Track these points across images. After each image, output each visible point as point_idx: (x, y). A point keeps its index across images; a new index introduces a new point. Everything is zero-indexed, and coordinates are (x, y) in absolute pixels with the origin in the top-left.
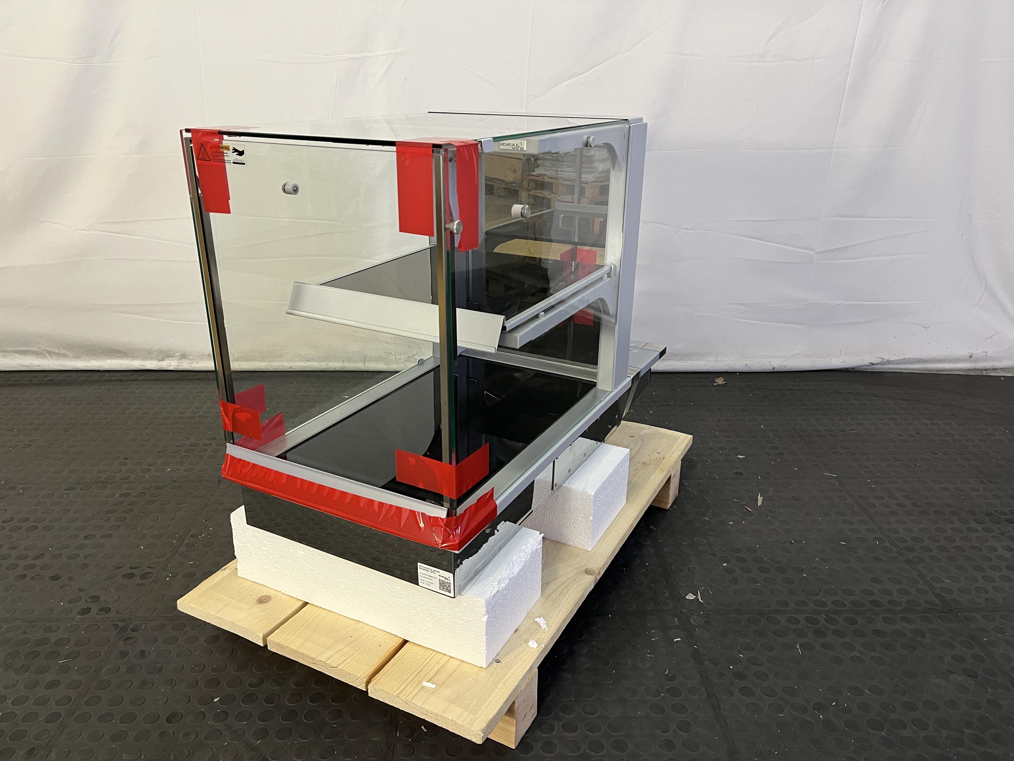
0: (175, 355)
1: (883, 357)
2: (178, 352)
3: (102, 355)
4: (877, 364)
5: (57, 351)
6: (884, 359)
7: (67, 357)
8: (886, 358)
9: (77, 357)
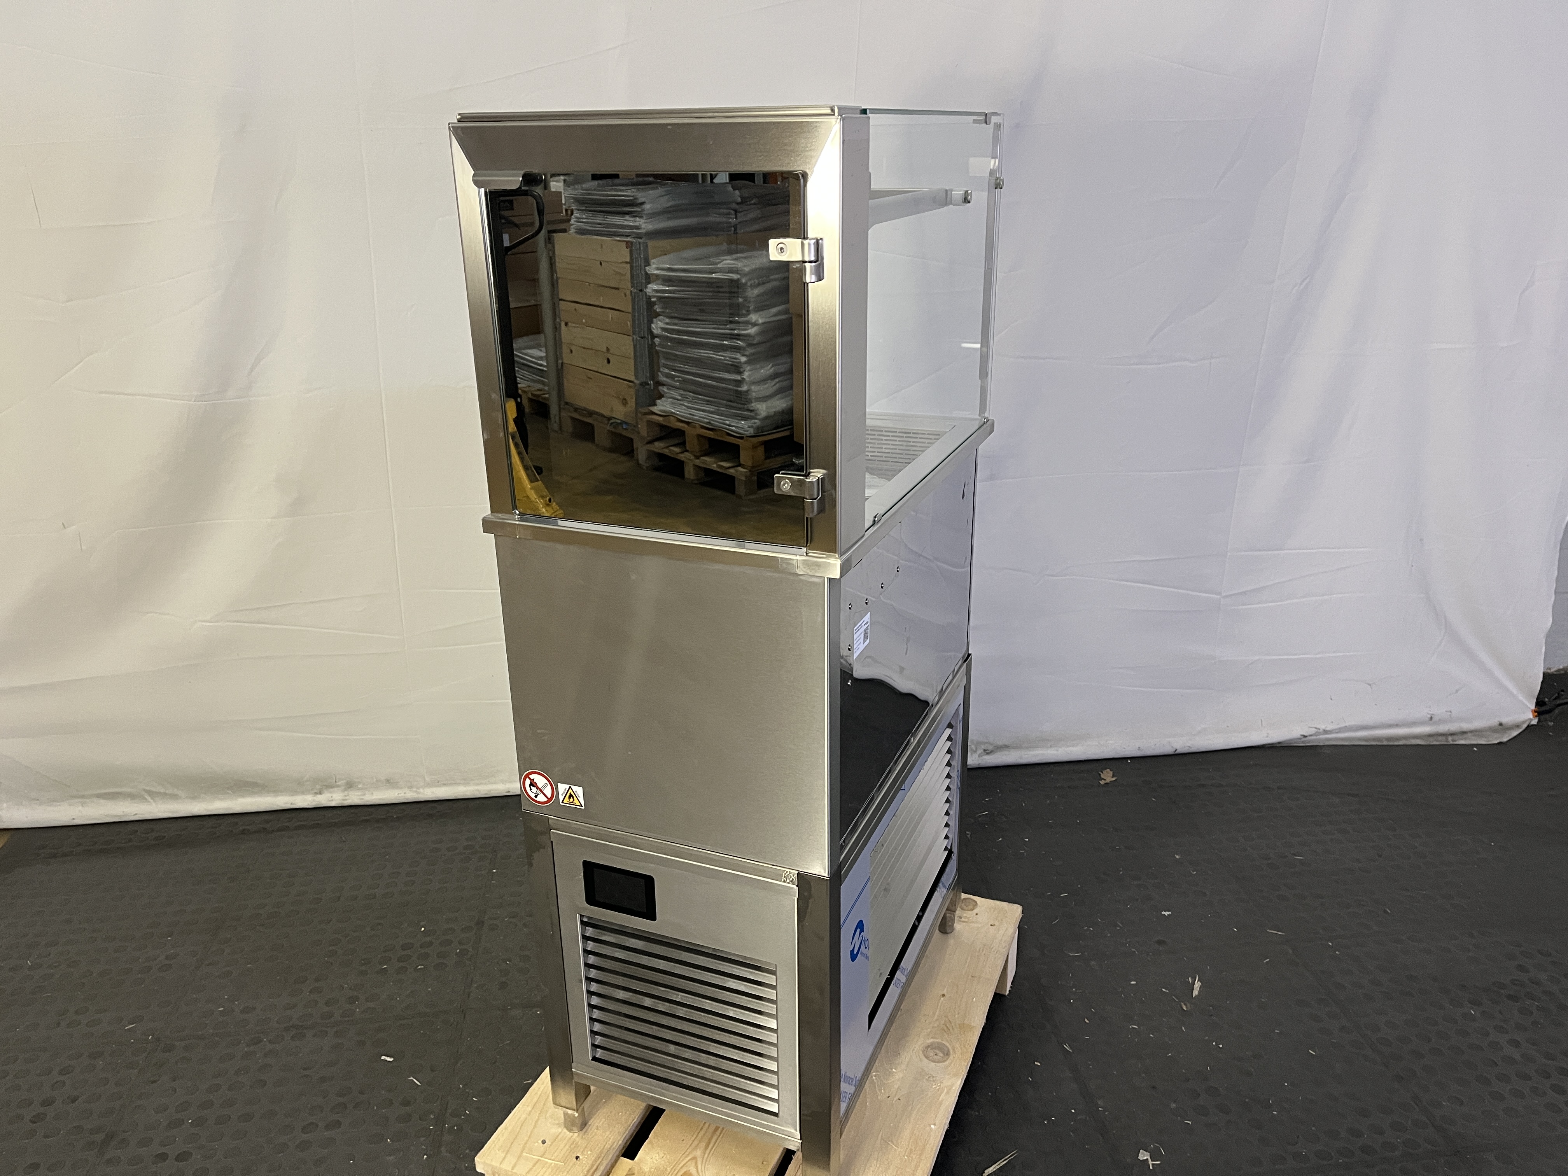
0: (337, 783)
1: (1318, 727)
2: (342, 780)
3: (228, 791)
4: (1311, 736)
5: (162, 791)
6: (1319, 729)
7: (177, 799)
8: (1322, 727)
9: (194, 798)
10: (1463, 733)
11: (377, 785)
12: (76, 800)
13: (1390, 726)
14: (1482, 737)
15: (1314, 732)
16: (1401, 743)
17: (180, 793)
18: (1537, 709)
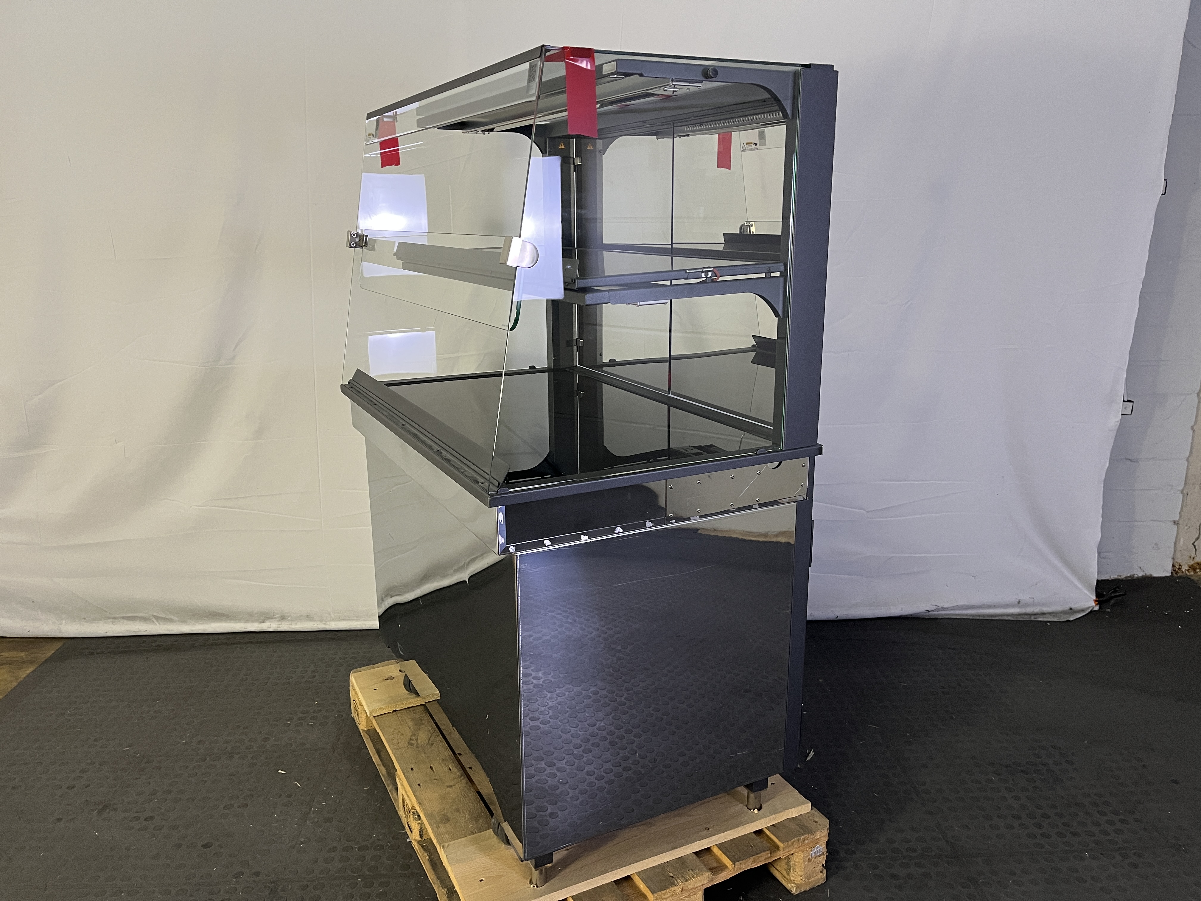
10: (1043, 614)
11: (300, 618)
12: (109, 620)
13: (990, 607)
14: (1056, 617)
15: (935, 609)
16: (997, 618)
17: (175, 618)
18: (1097, 599)
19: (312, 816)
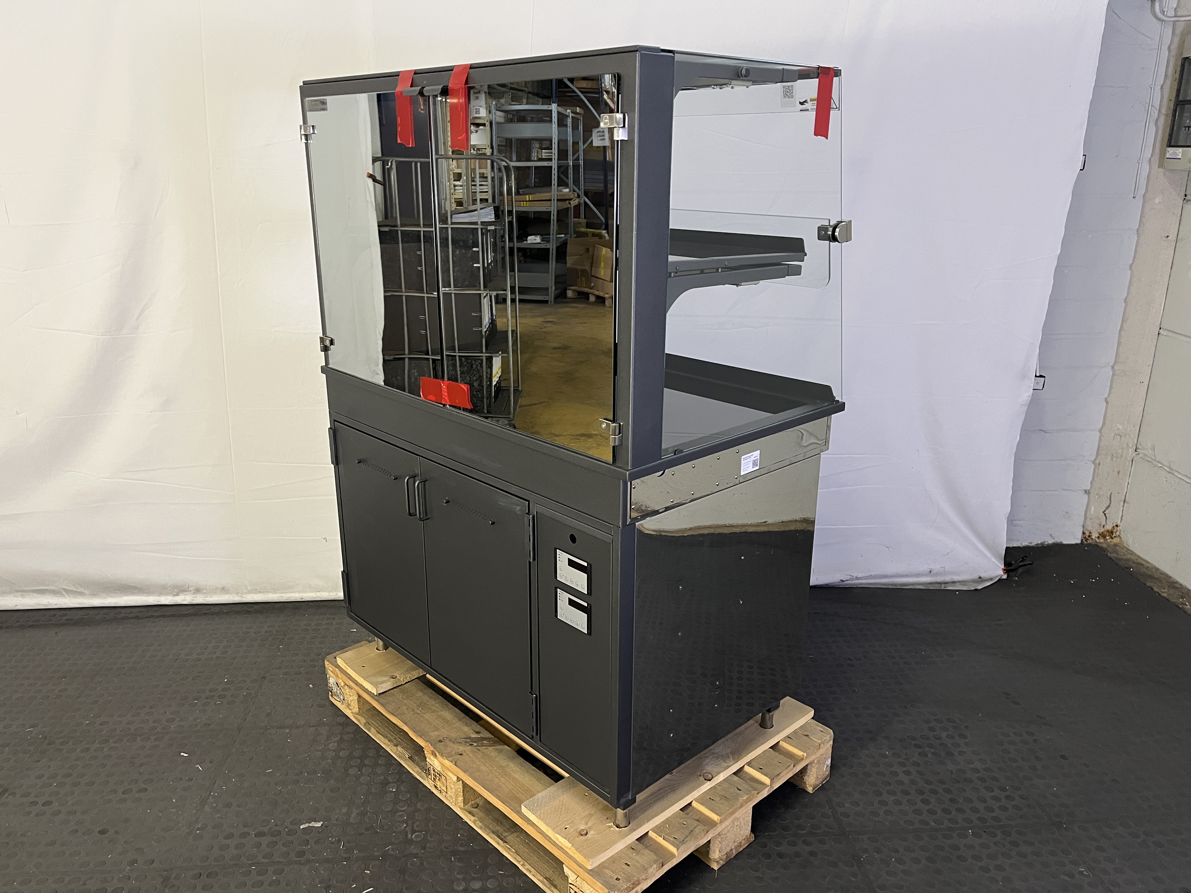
10: (954, 582)
11: (215, 591)
12: (18, 593)
13: (903, 576)
14: (965, 585)
15: (849, 578)
16: (909, 587)
17: (86, 592)
18: (1005, 568)
19: (211, 800)
